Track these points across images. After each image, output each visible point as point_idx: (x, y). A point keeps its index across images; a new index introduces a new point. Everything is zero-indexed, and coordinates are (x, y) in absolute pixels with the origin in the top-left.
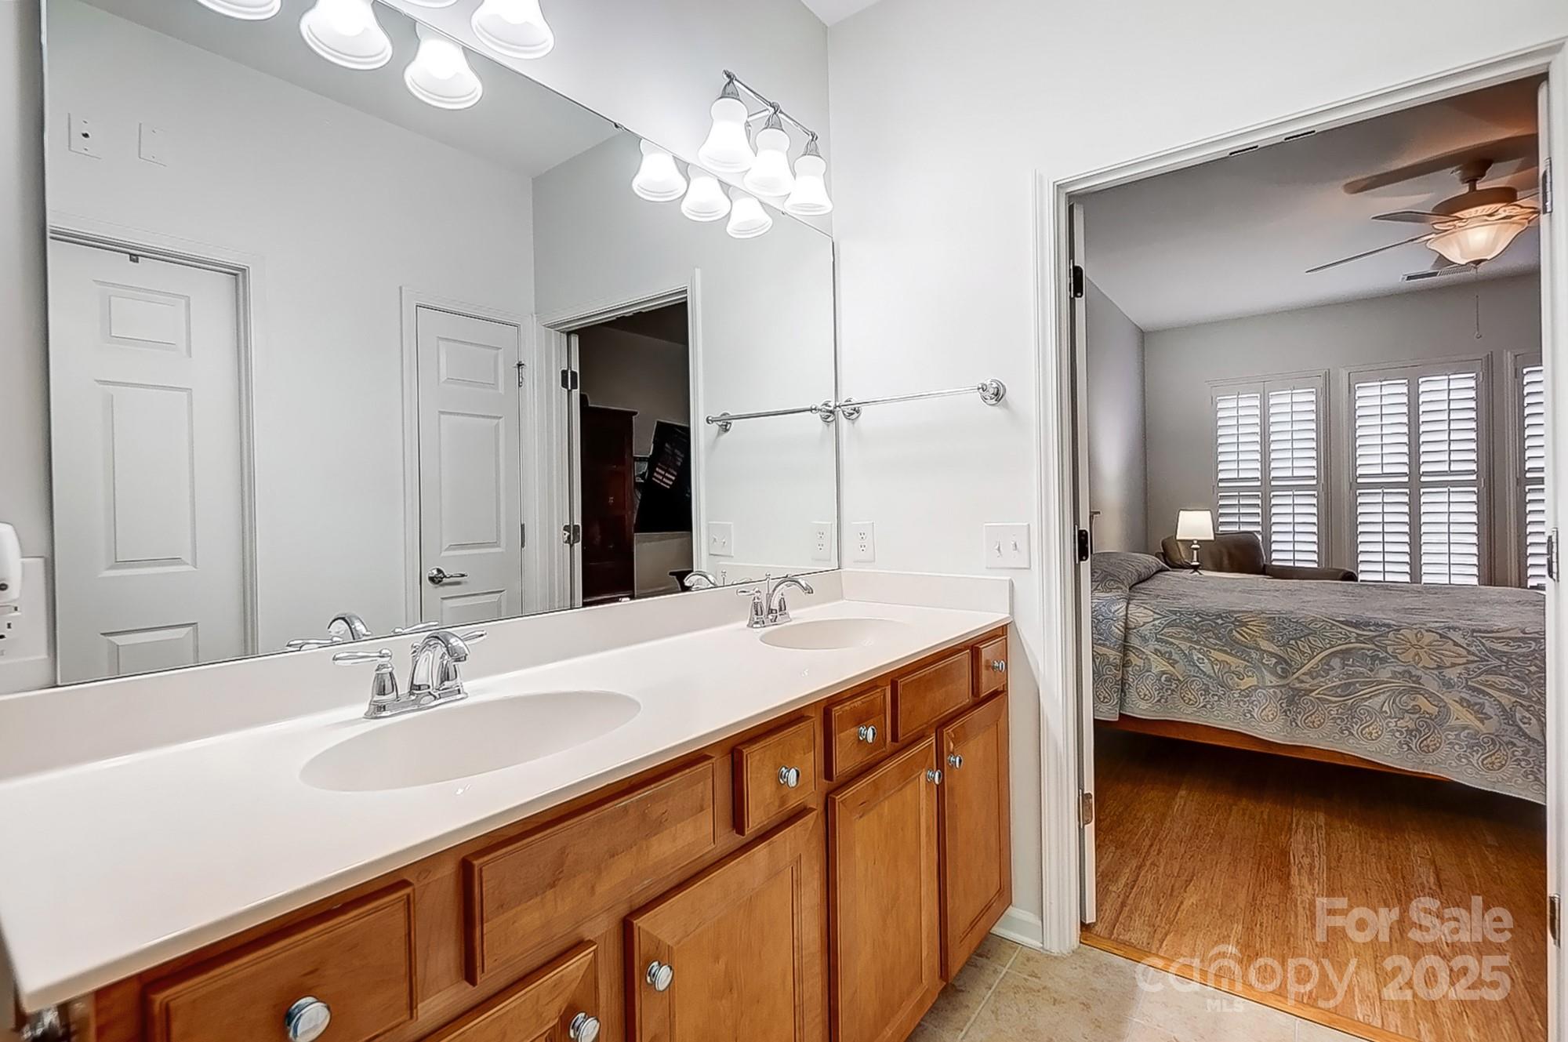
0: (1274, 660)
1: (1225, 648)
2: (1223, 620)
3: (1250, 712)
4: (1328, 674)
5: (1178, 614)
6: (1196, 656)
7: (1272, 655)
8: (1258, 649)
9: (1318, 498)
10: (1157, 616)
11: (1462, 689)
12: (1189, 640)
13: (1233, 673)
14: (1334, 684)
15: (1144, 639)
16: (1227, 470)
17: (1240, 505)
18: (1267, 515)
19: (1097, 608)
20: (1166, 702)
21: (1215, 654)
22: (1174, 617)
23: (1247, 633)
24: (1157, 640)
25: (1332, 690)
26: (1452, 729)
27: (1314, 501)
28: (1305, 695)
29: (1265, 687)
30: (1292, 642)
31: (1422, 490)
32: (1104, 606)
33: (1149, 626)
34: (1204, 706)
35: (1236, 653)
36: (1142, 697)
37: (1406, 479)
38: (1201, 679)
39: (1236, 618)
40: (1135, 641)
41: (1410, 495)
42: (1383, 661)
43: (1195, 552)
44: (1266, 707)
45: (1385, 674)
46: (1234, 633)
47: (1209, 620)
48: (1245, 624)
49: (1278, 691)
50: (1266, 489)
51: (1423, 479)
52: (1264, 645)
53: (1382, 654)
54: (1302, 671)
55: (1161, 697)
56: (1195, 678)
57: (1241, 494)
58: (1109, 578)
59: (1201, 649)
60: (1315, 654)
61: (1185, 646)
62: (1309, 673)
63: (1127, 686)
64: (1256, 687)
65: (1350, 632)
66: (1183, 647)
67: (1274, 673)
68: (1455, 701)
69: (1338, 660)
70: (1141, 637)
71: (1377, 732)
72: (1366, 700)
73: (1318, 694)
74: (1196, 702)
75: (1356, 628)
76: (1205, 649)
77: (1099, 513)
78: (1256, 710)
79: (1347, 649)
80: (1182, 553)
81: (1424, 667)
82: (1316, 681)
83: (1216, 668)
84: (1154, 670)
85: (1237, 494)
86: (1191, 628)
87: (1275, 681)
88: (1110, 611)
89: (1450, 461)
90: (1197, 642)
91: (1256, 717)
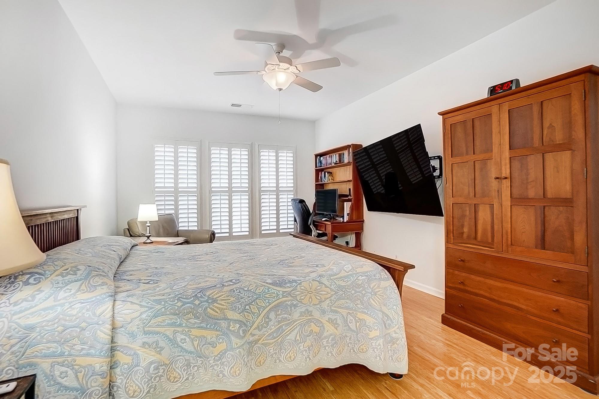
0: (238, 326)
1: (201, 325)
2: (199, 300)
3: (221, 372)
4: (268, 325)
5: (163, 303)
6: (180, 337)
7: (236, 321)
8: (225, 319)
9: (197, 196)
10: (143, 309)
11: (329, 313)
12: (173, 325)
13: (209, 344)
14: (272, 331)
15: (133, 335)
16: (159, 183)
17: (165, 200)
18: (176, 205)
19: (80, 315)
20: (155, 389)
21: (195, 332)
22: (159, 307)
23: (218, 308)
24: (145, 333)
25: (271, 335)
26: (325, 338)
27: (196, 198)
28: (255, 344)
29: (232, 349)
30: (247, 307)
31: (233, 194)
32: (88, 310)
33: (137, 322)
34: (187, 379)
35: (210, 326)
36: (132, 395)
37: (227, 189)
38: (184, 356)
39: (208, 296)
40: (122, 340)
41: (229, 196)
42: (295, 306)
43: (148, 228)
44: (234, 366)
45: (296, 315)
46: (209, 310)
47: (189, 303)
48: (215, 301)
49: (241, 350)
50: (176, 193)
51: (233, 189)
52: (231, 315)
53: (295, 302)
54: (253, 327)
55: (150, 388)
56: (179, 358)
57: (166, 195)
58: (94, 273)
59: (183, 331)
60: (261, 312)
61: (169, 332)
62: (258, 328)
63: (115, 388)
64: (226, 351)
65: (279, 291)
66: (168, 333)
67: (238, 336)
68: (326, 321)
69: (273, 313)
70: (128, 334)
71: (294, 355)
72: (288, 335)
73: (263, 340)
74: (180, 378)
75: (281, 286)
76: (187, 330)
77: (85, 206)
78: (226, 369)
79: (278, 304)
80: (139, 228)
81: (313, 305)
82: (262, 332)
83: (196, 343)
84: (143, 364)
85: (164, 195)
86: (175, 314)
87: (240, 342)
88: (94, 314)
89: (241, 183)
90: (180, 325)
91: (227, 375)
